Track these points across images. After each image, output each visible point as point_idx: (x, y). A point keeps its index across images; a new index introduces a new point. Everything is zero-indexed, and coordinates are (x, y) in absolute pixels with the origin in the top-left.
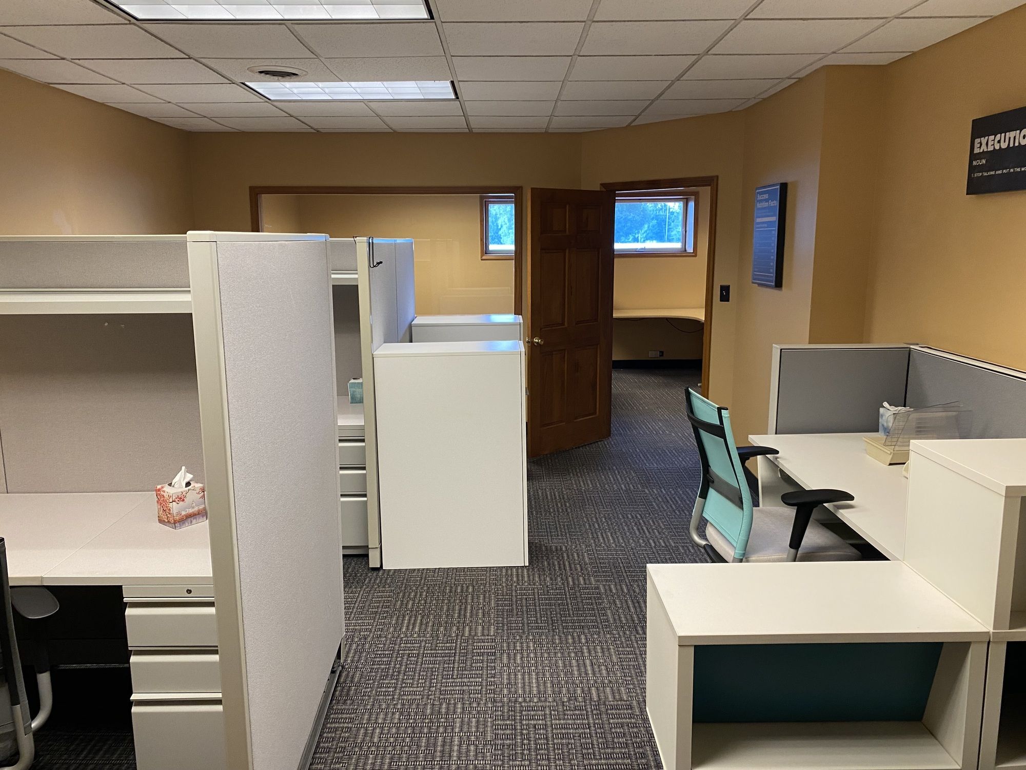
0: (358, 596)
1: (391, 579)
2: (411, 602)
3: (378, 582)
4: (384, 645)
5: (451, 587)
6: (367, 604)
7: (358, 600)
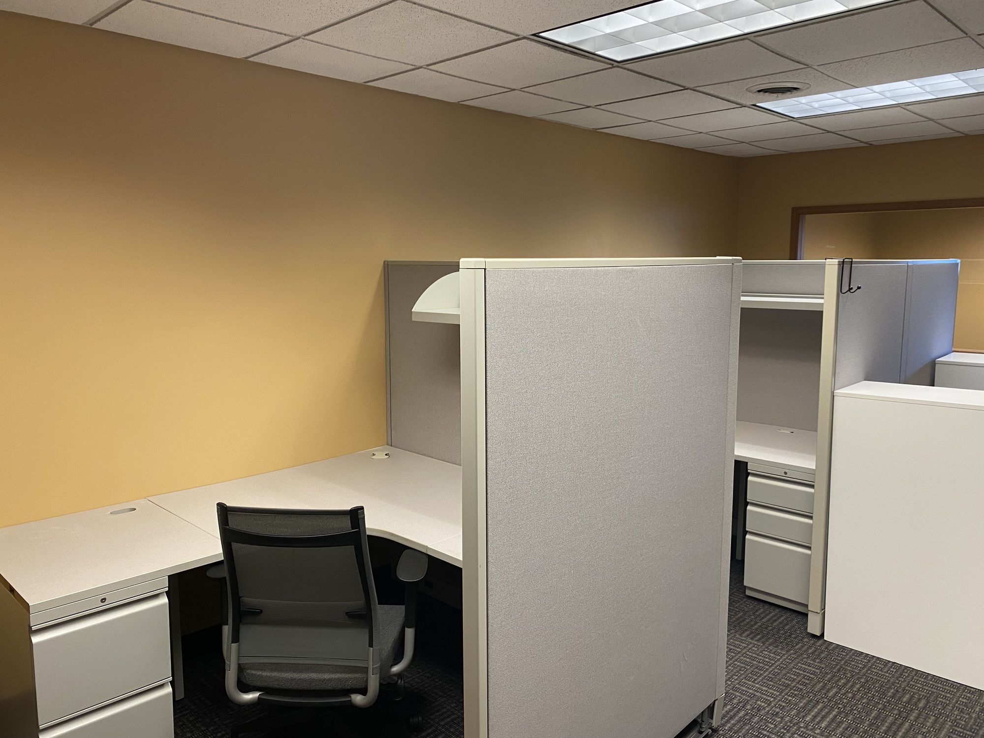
0: (779, 660)
1: (828, 653)
2: (835, 690)
3: (810, 651)
4: (776, 726)
5: (897, 691)
6: (784, 672)
7: (777, 664)
